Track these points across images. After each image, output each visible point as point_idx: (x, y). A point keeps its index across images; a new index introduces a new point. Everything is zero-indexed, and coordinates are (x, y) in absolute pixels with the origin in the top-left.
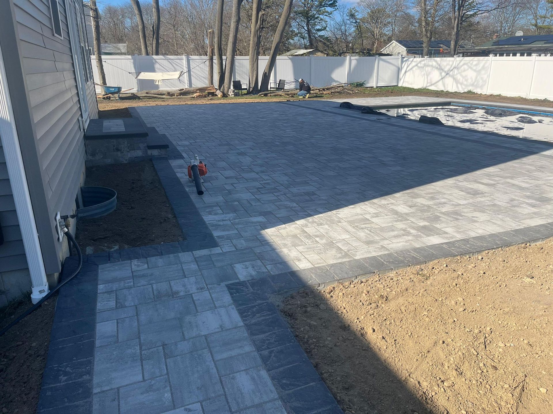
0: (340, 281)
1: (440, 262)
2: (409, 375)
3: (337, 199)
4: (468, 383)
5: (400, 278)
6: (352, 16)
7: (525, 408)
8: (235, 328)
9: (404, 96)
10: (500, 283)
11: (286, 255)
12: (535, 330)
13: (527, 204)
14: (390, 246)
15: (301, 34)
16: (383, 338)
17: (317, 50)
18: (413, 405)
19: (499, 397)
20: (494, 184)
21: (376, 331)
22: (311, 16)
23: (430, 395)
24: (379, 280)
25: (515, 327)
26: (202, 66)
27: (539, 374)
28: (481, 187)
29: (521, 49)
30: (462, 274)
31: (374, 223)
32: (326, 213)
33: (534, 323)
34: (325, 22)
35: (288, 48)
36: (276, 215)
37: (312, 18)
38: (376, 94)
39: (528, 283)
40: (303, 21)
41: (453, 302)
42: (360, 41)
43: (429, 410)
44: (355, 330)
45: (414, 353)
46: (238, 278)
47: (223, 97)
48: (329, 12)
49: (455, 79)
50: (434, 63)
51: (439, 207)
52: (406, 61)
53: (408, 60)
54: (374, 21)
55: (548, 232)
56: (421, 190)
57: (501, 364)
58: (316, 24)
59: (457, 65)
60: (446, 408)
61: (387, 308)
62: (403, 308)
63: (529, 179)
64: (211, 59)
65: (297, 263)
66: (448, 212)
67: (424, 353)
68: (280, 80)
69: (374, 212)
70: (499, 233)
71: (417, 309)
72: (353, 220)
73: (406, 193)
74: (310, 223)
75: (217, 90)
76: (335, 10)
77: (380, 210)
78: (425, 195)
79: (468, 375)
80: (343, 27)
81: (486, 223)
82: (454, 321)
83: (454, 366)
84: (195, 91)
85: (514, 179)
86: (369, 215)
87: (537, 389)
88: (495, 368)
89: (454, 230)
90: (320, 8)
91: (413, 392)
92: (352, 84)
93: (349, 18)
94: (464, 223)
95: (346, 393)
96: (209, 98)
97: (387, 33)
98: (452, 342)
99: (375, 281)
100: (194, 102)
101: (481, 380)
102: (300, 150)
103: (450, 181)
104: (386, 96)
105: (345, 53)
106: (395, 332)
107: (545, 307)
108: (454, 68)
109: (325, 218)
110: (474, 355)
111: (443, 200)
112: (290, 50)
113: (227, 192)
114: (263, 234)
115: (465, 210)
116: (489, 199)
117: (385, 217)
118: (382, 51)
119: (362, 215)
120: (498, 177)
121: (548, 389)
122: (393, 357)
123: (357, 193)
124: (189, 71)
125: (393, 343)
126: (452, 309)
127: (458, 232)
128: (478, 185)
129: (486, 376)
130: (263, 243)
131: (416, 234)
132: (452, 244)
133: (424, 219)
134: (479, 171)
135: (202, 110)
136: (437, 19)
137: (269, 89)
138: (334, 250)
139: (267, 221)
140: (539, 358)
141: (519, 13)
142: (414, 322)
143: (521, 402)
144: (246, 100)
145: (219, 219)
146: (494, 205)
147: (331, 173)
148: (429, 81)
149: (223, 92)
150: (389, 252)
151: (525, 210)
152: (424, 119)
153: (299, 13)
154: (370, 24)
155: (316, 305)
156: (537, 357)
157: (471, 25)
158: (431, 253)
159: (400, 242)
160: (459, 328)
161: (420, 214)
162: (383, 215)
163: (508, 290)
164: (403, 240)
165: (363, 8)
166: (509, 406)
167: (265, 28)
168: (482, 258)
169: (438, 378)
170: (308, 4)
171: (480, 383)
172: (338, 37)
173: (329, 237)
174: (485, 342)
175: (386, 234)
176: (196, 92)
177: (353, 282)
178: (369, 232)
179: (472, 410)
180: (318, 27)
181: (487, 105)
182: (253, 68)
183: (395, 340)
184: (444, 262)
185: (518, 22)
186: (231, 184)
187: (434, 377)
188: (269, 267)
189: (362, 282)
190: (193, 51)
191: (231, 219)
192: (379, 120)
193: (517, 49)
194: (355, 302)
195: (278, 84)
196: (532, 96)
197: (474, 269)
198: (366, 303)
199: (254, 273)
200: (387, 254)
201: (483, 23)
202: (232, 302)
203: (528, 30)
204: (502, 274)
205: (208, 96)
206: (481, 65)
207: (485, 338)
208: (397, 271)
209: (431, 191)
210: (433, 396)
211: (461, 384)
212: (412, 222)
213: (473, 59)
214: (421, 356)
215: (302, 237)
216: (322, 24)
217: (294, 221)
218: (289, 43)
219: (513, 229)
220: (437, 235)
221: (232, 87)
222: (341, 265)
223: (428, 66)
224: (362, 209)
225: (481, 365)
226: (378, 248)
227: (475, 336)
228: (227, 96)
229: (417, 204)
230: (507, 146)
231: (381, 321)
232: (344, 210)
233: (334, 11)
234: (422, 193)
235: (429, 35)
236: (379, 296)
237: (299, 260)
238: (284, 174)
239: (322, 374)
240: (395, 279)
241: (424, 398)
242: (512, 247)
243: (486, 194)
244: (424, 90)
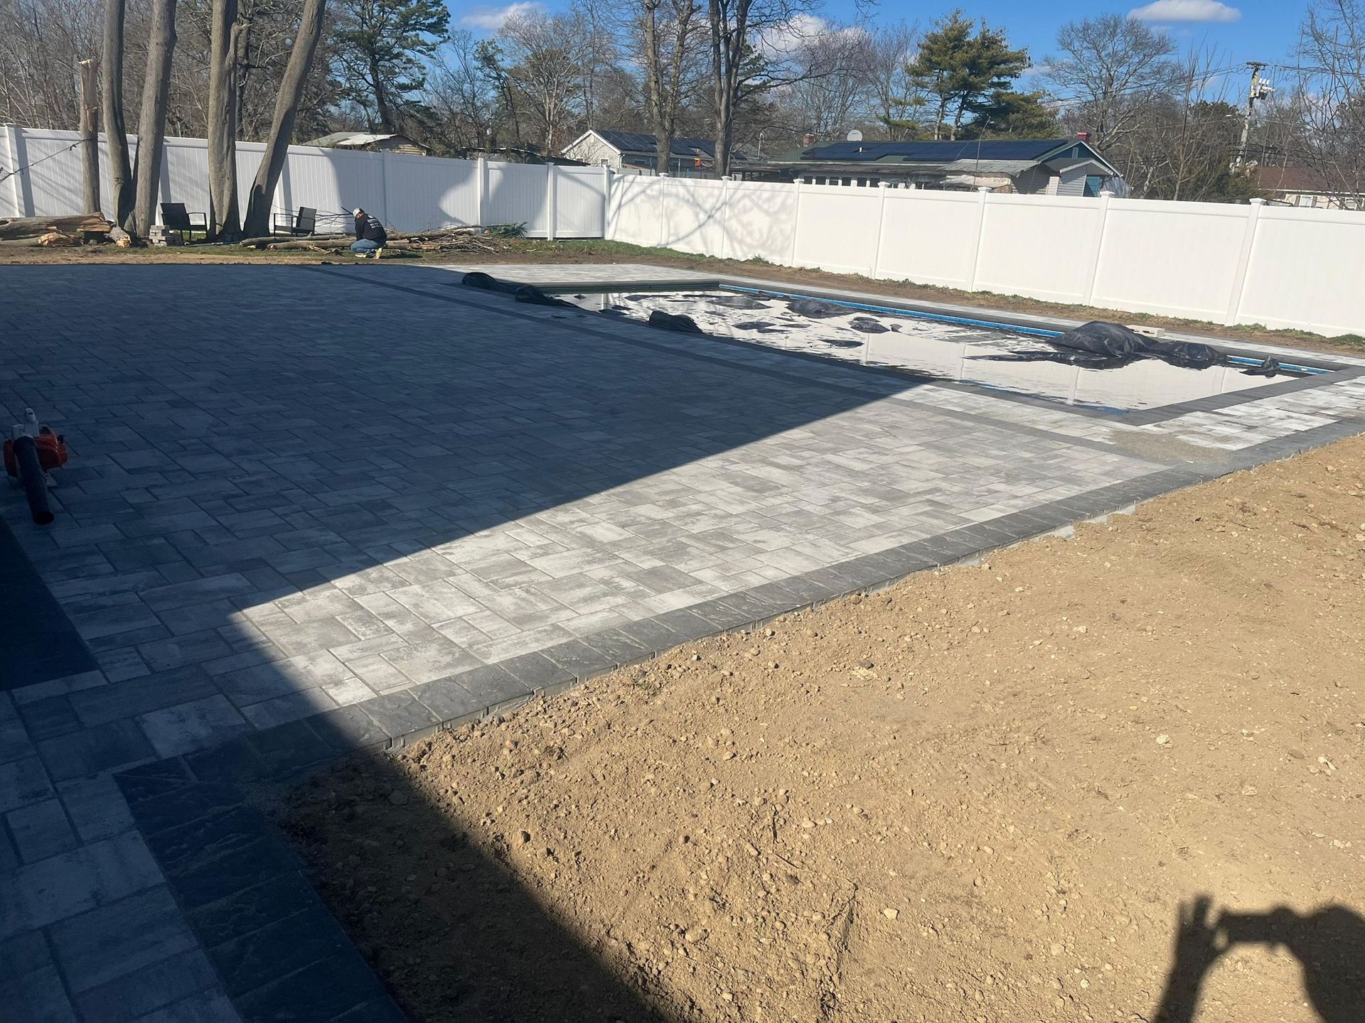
0: (447, 726)
1: (683, 651)
2: (608, 933)
3: (446, 516)
4: (736, 925)
5: (595, 699)
6: (488, 60)
7: (855, 960)
8: (140, 893)
9: (618, 262)
10: (808, 684)
11: (302, 674)
12: (874, 781)
13: (864, 506)
14: (571, 623)
15: (359, 91)
16: (549, 852)
17: (401, 137)
18: (613, 1003)
19: (801, 945)
20: (801, 467)
21: (532, 838)
22: (381, 49)
23: (655, 971)
24: (545, 711)
25: (835, 781)
26: (62, 157)
27: (883, 878)
28: (775, 474)
29: (859, 169)
30: (731, 674)
31: (537, 570)
32: (417, 554)
33: (874, 766)
34: (419, 67)
35: (325, 126)
36: (279, 569)
37: (384, 55)
38: (553, 256)
39: (862, 679)
40: (361, 59)
41: (710, 742)
42: (511, 125)
43: (649, 1008)
44: (480, 843)
45: (621, 877)
46: (155, 753)
47: (131, 246)
48: (427, 45)
49: (727, 232)
50: (682, 191)
51: (686, 524)
52: (619, 180)
53: (623, 177)
54: (541, 79)
55: (902, 566)
56: (649, 486)
57: (807, 869)
58: (397, 70)
59: (730, 199)
60: (689, 994)
61: (560, 778)
62: (598, 772)
63: (867, 453)
64: (92, 141)
65: (332, 692)
66: (705, 534)
67: (644, 872)
68: (302, 209)
69: (539, 543)
70: (807, 574)
71: (630, 768)
72: (488, 567)
73: (614, 494)
74: (372, 582)
75: (112, 228)
76: (444, 41)
77: (554, 537)
78: (656, 497)
79: (738, 904)
80: (466, 86)
81: (782, 555)
82: (712, 785)
83: (707, 890)
84: (43, 227)
85: (840, 454)
86: (525, 552)
87: (879, 913)
88: (795, 880)
89: (718, 574)
90: (404, 31)
91: (614, 972)
92: (495, 228)
93: (480, 66)
94: (738, 556)
95: (451, 1010)
96: (90, 249)
97: (573, 110)
98: (704, 834)
99: (534, 713)
100: (39, 259)
101: (764, 913)
102: (353, 392)
103: (711, 463)
104: (577, 262)
105: (475, 150)
106: (579, 833)
107: (895, 727)
108: (722, 204)
109: (414, 565)
110: (751, 856)
111: (695, 507)
112: (332, 132)
113: (132, 510)
114: (236, 621)
115: (740, 528)
116: (789, 499)
117: (566, 554)
118: (564, 154)
119: (508, 552)
120: (809, 450)
121: (900, 908)
122: (572, 895)
123: (499, 498)
124: (24, 171)
125: (572, 862)
126: (708, 759)
127: (725, 578)
128: (769, 468)
129: (775, 901)
130: (235, 646)
131: (633, 590)
132: (711, 606)
133: (652, 553)
134: (771, 437)
135: (66, 280)
136: (684, 89)
137: (272, 232)
138: (435, 646)
139: (249, 584)
140: (883, 842)
141: (852, 92)
142: (623, 801)
143: (846, 948)
144: (203, 256)
145: (101, 590)
146: (800, 513)
147: (436, 451)
148: (672, 231)
149: (132, 234)
150: (570, 639)
151: (858, 519)
152: (659, 319)
153: (349, 39)
154: (534, 85)
155: (382, 795)
156: (878, 841)
157: (756, 109)
158: (664, 631)
159: (596, 612)
160: (722, 799)
161: (644, 542)
162: (560, 548)
163: (822, 698)
164: (603, 606)
165: (513, 45)
166: (822, 962)
167: (254, 67)
168: (773, 633)
169: (672, 927)
170: (371, 18)
171: (762, 920)
172: (456, 109)
173: (421, 614)
174: (774, 824)
175: (564, 596)
176: (48, 231)
177: (480, 722)
178: (524, 595)
179: (745, 988)
180: (403, 80)
181: (793, 292)
182: (220, 170)
183: (578, 854)
184: (692, 649)
185: (851, 109)
186: (146, 488)
187: (665, 927)
188: (249, 711)
189: (501, 721)
190: (42, 114)
191: (141, 586)
192: (557, 320)
193: (852, 169)
194: (484, 773)
195: (295, 219)
196: (880, 273)
197: (755, 659)
198: (511, 771)
199: (202, 732)
200: (565, 644)
201: (783, 108)
202: (132, 820)
203: (873, 129)
204: (811, 664)
205: (86, 242)
206: (779, 201)
207: (775, 814)
208: (587, 683)
209: (671, 487)
210: (659, 972)
211: (723, 931)
212: (627, 562)
213: (761, 186)
214: (635, 881)
215: (350, 620)
216: (411, 72)
217: (329, 581)
218: (327, 114)
219: (834, 564)
220: (680, 588)
221: (159, 221)
222: (449, 683)
223: (669, 195)
224: (510, 539)
225: (766, 877)
226: (545, 631)
227: (755, 813)
228: (145, 245)
229: (638, 519)
230: (830, 382)
231: (545, 812)
232: (463, 544)
233: (441, 42)
234: (651, 492)
235: (667, 124)
236: (543, 749)
237: (338, 683)
238: (305, 455)
239: (388, 974)
240: (583, 703)
241: (640, 981)
242: (832, 604)
243: (784, 490)
244: (662, 252)
